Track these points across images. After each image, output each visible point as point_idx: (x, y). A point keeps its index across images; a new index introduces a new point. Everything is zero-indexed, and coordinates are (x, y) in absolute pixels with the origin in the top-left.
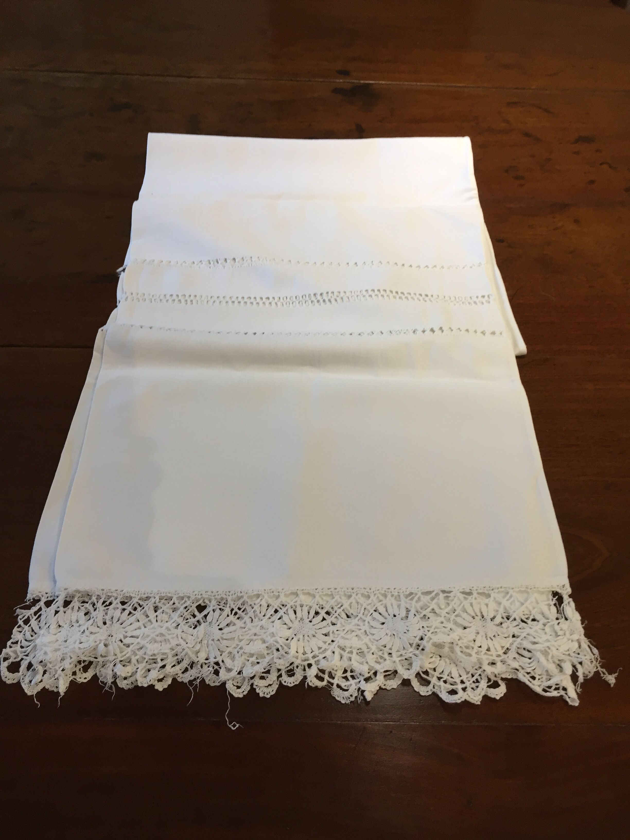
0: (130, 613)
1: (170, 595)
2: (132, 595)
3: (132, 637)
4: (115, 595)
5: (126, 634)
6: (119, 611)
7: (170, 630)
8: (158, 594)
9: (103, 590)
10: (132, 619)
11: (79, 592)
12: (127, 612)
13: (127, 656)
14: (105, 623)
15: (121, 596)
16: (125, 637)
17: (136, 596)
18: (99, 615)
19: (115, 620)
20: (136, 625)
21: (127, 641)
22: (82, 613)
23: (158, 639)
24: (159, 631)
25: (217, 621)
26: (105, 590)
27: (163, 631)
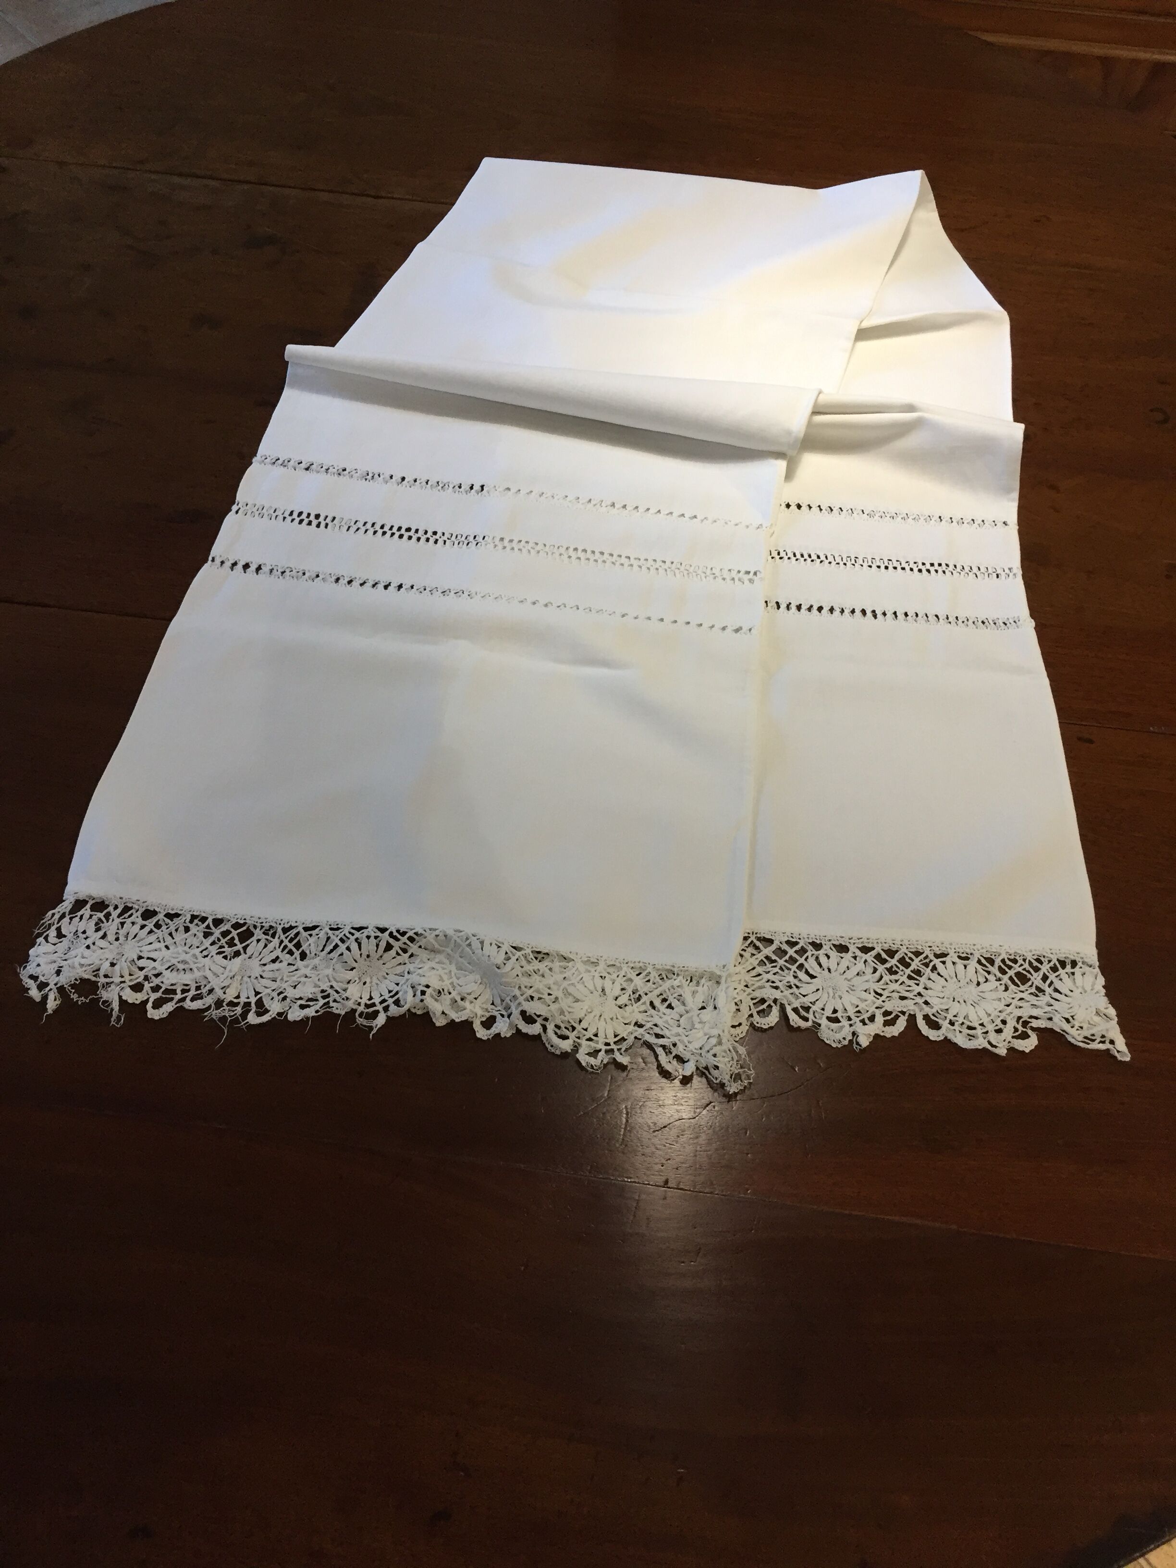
0: (151, 932)
1: (204, 915)
2: (157, 909)
3: (148, 958)
4: (137, 907)
5: (141, 954)
6: (137, 927)
7: (197, 958)
8: (190, 911)
9: (121, 898)
10: (152, 938)
11: (91, 897)
12: (147, 929)
13: (138, 980)
14: (117, 939)
15: (144, 909)
16: (140, 958)
17: (162, 911)
18: (111, 927)
19: (131, 936)
20: (156, 945)
21: (141, 963)
22: (92, 923)
23: (181, 966)
24: (183, 957)
25: (260, 954)
26: (124, 899)
27: (187, 957)
